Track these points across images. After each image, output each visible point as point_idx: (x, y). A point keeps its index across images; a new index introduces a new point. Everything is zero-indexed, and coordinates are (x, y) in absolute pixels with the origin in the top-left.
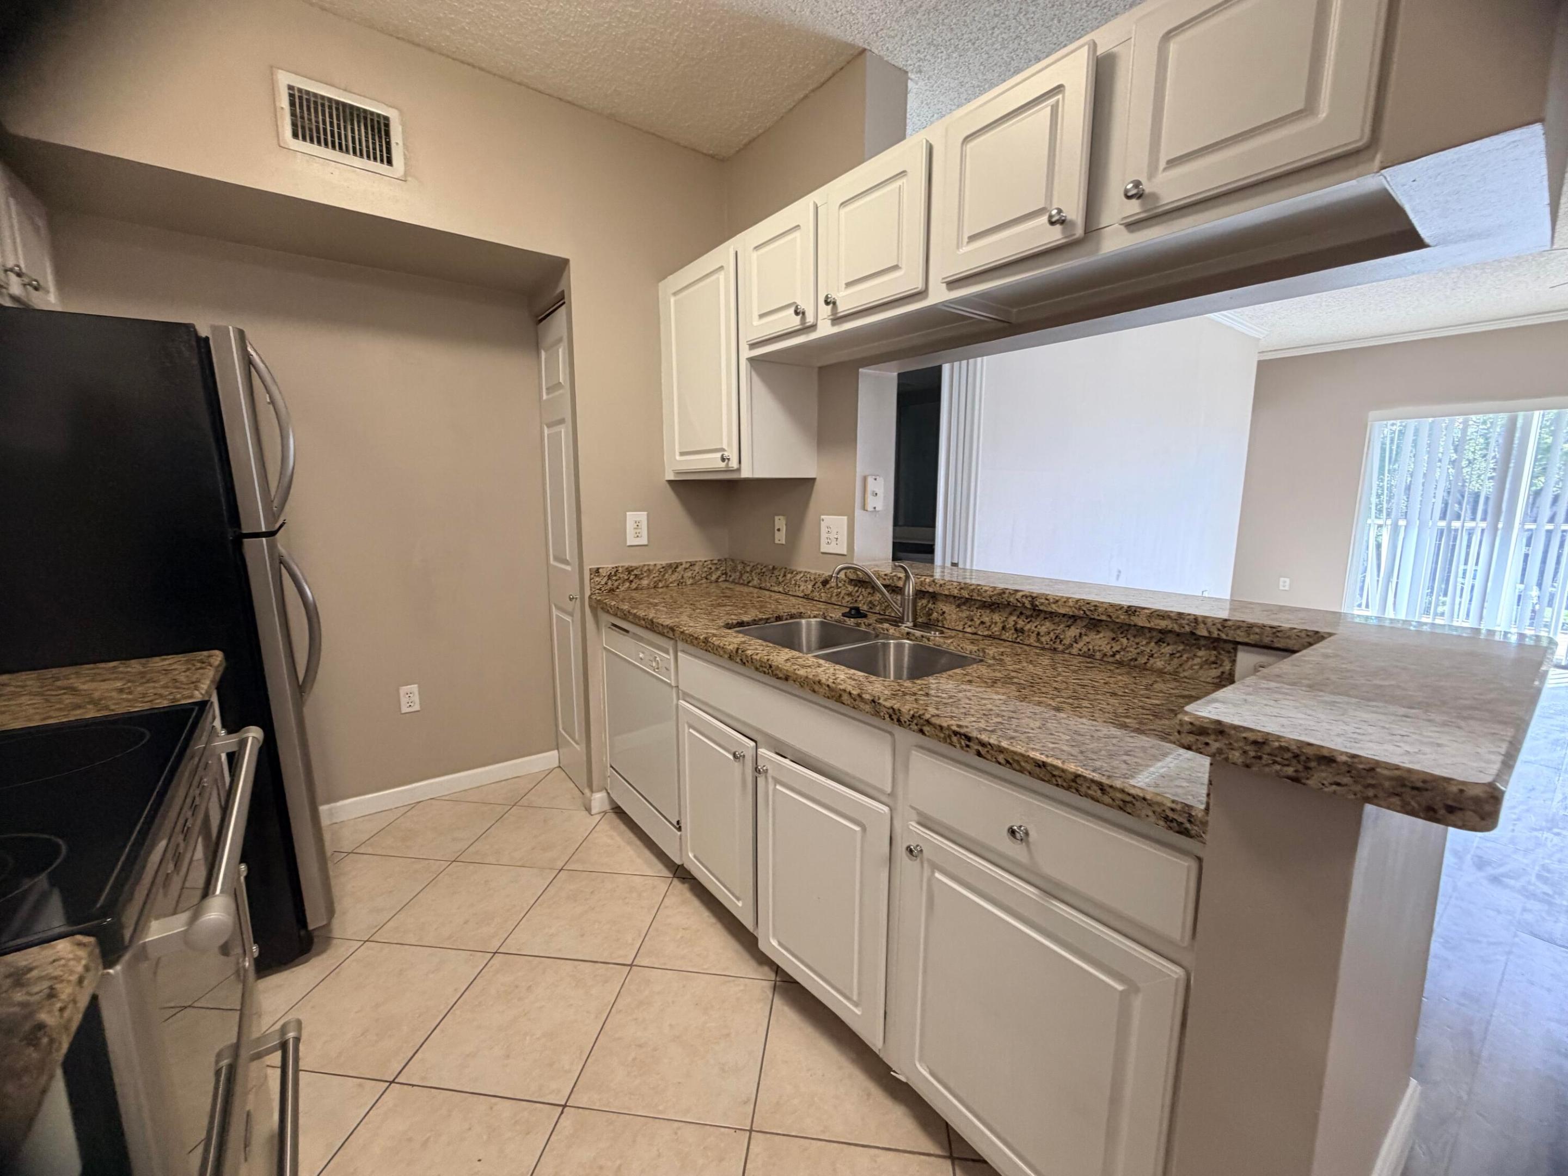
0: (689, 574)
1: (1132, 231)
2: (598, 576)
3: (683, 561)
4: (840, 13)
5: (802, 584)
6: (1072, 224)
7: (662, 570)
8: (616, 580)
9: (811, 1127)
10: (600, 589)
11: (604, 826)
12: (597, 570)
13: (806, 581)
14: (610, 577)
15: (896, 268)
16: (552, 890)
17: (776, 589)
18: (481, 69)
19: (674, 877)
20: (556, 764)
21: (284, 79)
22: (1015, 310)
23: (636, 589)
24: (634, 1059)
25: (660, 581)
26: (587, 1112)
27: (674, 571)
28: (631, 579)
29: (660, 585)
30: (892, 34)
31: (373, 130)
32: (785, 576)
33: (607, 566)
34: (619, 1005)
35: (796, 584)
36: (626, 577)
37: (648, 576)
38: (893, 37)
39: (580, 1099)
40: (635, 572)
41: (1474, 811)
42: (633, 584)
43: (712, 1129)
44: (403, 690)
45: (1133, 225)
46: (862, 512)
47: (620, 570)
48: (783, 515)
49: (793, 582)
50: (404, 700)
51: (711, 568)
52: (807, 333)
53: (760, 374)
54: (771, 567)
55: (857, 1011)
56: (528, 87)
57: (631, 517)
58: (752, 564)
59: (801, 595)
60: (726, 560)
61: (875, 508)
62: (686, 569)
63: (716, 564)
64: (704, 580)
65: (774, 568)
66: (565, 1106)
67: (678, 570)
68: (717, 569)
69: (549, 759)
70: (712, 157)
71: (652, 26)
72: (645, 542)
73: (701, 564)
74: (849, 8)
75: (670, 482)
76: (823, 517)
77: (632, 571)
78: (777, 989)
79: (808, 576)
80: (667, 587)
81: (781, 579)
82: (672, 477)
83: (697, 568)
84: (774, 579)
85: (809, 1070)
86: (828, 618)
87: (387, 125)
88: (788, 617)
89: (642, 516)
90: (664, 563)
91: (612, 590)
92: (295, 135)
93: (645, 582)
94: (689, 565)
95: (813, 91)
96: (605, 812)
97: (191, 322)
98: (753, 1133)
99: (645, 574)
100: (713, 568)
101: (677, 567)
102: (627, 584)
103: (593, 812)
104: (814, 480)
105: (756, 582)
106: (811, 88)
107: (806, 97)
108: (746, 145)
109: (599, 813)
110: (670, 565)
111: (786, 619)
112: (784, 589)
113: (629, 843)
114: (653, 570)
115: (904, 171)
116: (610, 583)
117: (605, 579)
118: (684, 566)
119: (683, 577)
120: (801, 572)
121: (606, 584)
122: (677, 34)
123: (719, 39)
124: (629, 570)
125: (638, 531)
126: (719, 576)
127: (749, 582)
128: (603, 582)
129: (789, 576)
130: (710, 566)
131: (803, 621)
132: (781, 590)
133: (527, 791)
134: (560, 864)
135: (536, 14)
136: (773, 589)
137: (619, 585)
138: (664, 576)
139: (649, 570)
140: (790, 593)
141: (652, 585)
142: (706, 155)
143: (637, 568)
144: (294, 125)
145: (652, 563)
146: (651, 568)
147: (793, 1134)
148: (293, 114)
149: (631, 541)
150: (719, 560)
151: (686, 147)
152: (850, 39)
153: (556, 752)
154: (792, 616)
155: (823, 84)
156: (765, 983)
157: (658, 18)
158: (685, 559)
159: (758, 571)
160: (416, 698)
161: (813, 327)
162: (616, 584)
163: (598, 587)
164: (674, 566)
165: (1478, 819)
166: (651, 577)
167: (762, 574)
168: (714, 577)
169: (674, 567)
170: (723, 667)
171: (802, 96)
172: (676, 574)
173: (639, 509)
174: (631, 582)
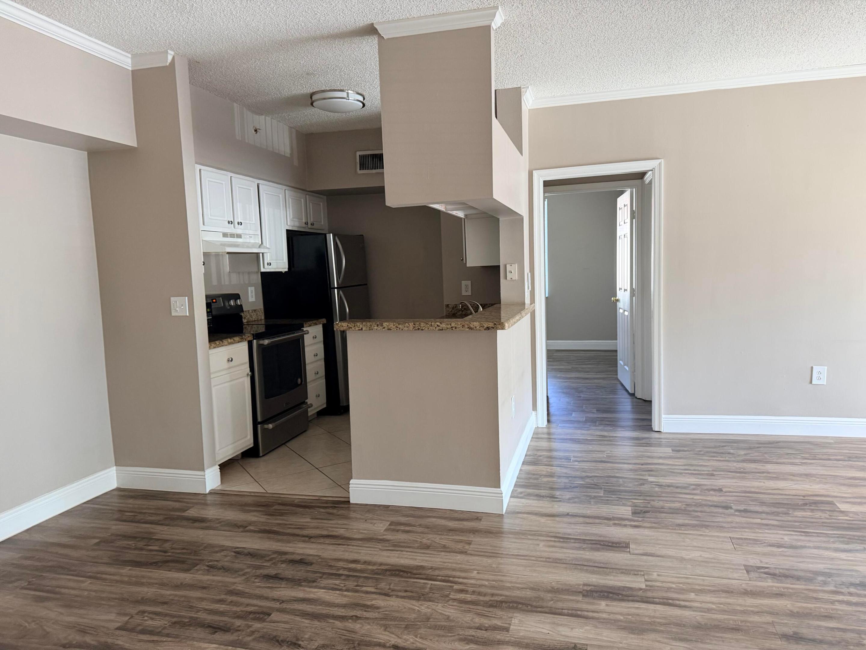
2: (448, 308)
12: (448, 305)
14: (453, 308)
21: (358, 154)
23: (465, 314)
31: (378, 159)
33: (452, 304)
36: (460, 309)
40: (465, 307)
42: (463, 312)
46: (505, 280)
47: (458, 306)
57: (464, 283)
61: (512, 278)
72: (470, 294)
87: (382, 156)
89: (469, 283)
91: (454, 314)
92: (360, 169)
102: (461, 312)
114: (473, 307)
116: (453, 311)
117: (451, 309)
121: (451, 311)
125: (467, 289)
128: (450, 310)
144: (361, 167)
148: (360, 163)
149: (464, 293)
162: (456, 311)
173: (467, 280)
174: (463, 311)
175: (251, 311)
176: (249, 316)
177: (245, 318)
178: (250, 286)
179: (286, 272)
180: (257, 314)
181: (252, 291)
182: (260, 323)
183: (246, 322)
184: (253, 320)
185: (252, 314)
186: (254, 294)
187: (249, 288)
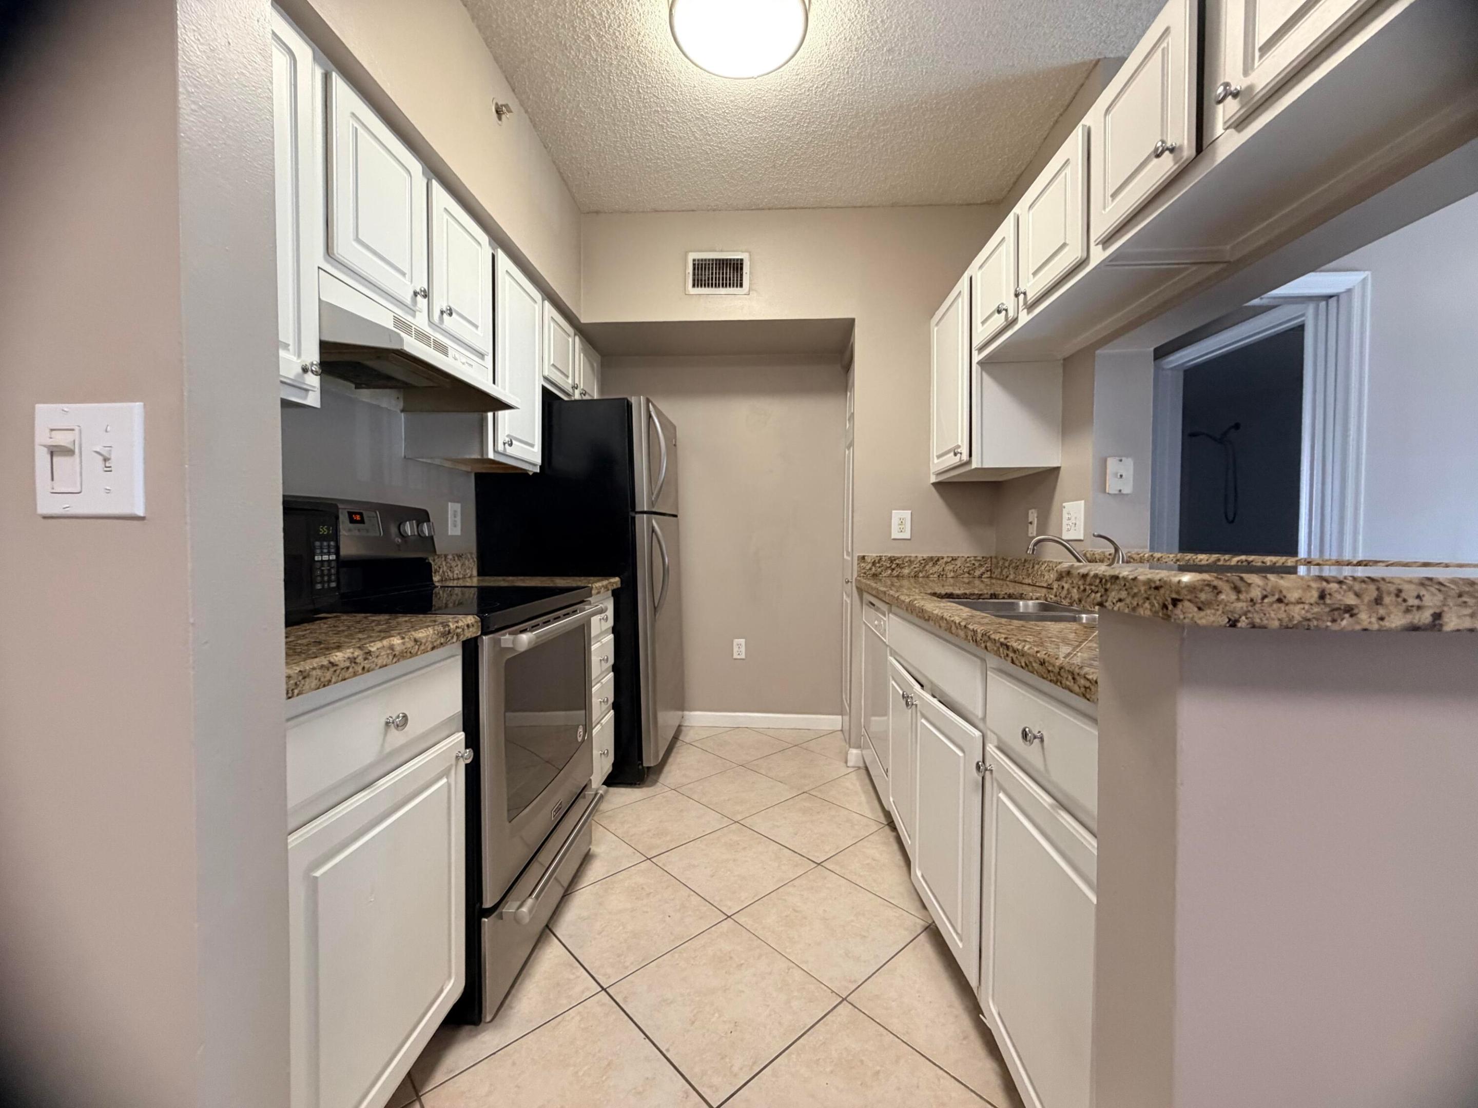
0: (950, 567)
1: (1239, 131)
2: (864, 562)
3: (945, 556)
4: (1057, 46)
5: (1046, 574)
6: (1181, 148)
7: (922, 562)
8: (880, 567)
9: (896, 1025)
10: (865, 573)
11: (853, 776)
12: (863, 557)
13: (1049, 571)
14: (874, 564)
15: (1064, 245)
16: (791, 802)
17: (1027, 581)
18: (802, 208)
19: (888, 825)
20: (840, 728)
21: (692, 256)
22: (1228, 247)
23: (898, 576)
24: (787, 916)
25: (920, 571)
26: (740, 926)
27: (935, 564)
28: (893, 567)
29: (921, 575)
30: (1122, 34)
31: (734, 270)
32: (1033, 567)
33: (872, 555)
34: (796, 883)
35: (1041, 575)
36: (888, 565)
37: (909, 566)
38: (1125, 36)
39: (741, 918)
40: (897, 561)
41: (1190, 601)
42: (895, 572)
43: (815, 981)
44: (736, 641)
45: (1239, 124)
47: (884, 559)
48: (1035, 508)
49: (1039, 573)
50: (736, 649)
51: (974, 564)
52: (1012, 327)
53: (990, 374)
54: (1023, 560)
55: (960, 945)
56: (832, 208)
57: (897, 515)
58: (1009, 559)
59: (1045, 585)
60: (991, 557)
61: (1120, 491)
62: (947, 563)
63: (979, 560)
64: (967, 575)
65: (1025, 561)
66: (729, 917)
67: (939, 563)
68: (981, 566)
69: (832, 722)
70: (988, 203)
71: (902, 131)
72: (908, 537)
73: (964, 559)
74: (1064, 38)
75: (934, 484)
76: (1064, 504)
77: (895, 560)
78: (928, 930)
79: (1051, 565)
80: (928, 577)
81: (1030, 571)
82: (933, 479)
83: (959, 563)
84: (1025, 572)
85: (918, 992)
86: (1049, 599)
87: (742, 264)
88: (1006, 597)
89: (907, 514)
90: (925, 556)
91: (875, 576)
92: (694, 286)
93: (906, 571)
94: (950, 559)
95: (1061, 115)
96: (859, 768)
97: (625, 396)
98: (845, 1002)
99: (906, 564)
100: (977, 564)
101: (938, 560)
102: (889, 572)
103: (850, 764)
104: (1057, 469)
105: (1011, 577)
106: (1057, 114)
107: (1056, 122)
108: (1015, 183)
109: (853, 767)
110: (931, 559)
111: (1004, 598)
112: (1032, 580)
113: (865, 792)
114: (914, 561)
115: (1068, 160)
116: (874, 569)
117: (870, 565)
118: (945, 560)
119: (943, 570)
120: (1045, 562)
121: (870, 569)
122: (922, 128)
123: (957, 115)
124: (892, 560)
125: (902, 527)
126: (984, 573)
127: (1007, 577)
128: (868, 568)
129: (1036, 567)
130: (973, 562)
131: (1021, 603)
132: (1030, 582)
133: (809, 739)
134: (806, 789)
135: (823, 160)
136: (1024, 582)
137: (882, 571)
138: (925, 566)
139: (910, 560)
140: (1037, 584)
141: (912, 574)
142: (981, 204)
143: (898, 558)
144: (694, 280)
145: (913, 555)
146: (912, 559)
147: (878, 1021)
148: (694, 274)
149: (895, 534)
150: (983, 557)
151: (962, 205)
152: (1079, 60)
153: (840, 717)
154: (1010, 596)
155: (1068, 106)
156: (918, 921)
157: (905, 123)
158: (946, 552)
159: (1014, 565)
160: (743, 649)
161: (1015, 320)
162: (879, 570)
163: (863, 571)
164: (936, 559)
165: (1196, 609)
166: (912, 567)
167: (1016, 568)
168: (977, 573)
169: (935, 561)
170: (914, 624)
171: (1052, 123)
172: (937, 567)
173: (904, 508)
174: (893, 570)
175: (450, 557)
176: (445, 568)
177: (436, 571)
178: (451, 502)
179: (535, 474)
180: (463, 565)
181: (455, 511)
182: (468, 584)
183: (438, 581)
184: (455, 576)
185: (453, 564)
186: (459, 519)
187: (450, 504)
